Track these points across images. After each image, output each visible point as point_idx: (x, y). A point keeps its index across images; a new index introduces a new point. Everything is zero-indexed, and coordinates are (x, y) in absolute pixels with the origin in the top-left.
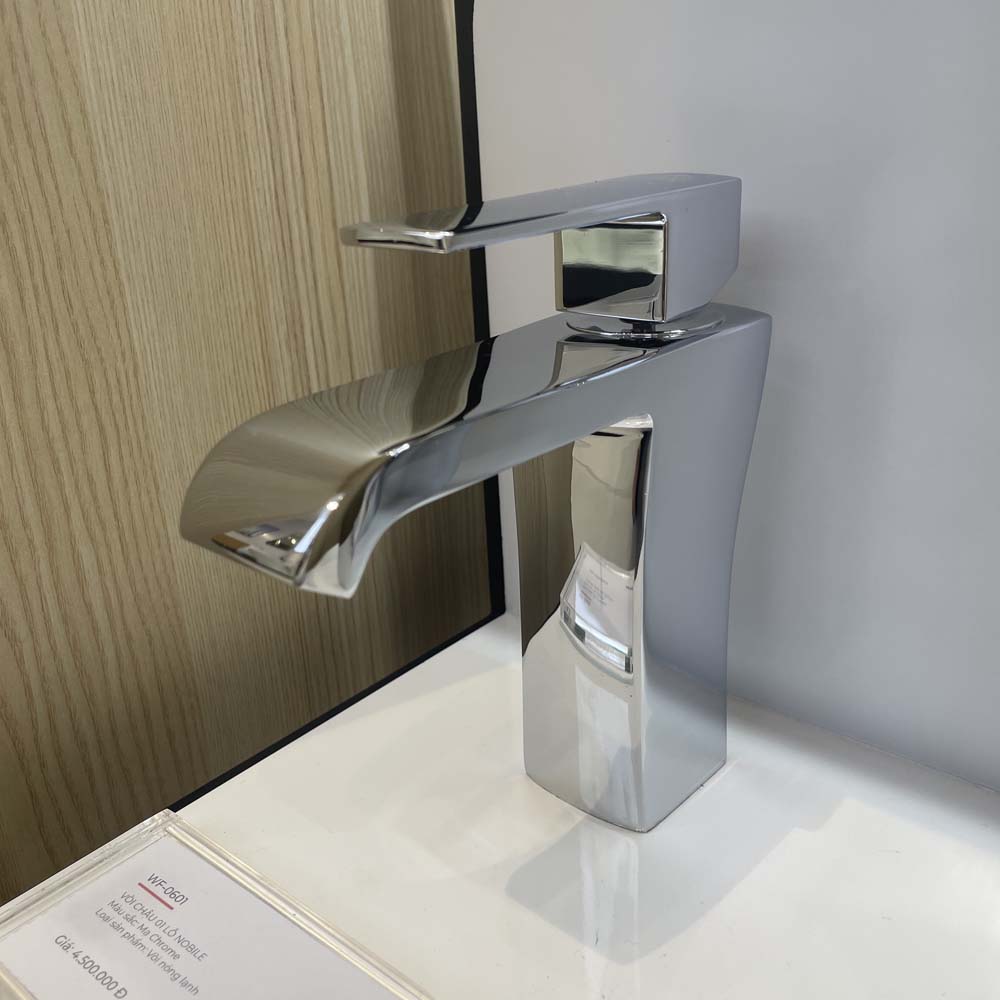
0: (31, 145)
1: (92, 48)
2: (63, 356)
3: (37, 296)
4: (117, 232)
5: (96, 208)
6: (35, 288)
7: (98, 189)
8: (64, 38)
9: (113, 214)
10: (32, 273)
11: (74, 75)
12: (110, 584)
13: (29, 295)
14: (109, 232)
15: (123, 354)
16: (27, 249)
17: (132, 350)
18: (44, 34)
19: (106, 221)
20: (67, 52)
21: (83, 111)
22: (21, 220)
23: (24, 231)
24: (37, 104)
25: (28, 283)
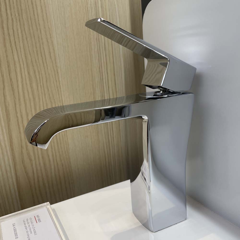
0: (42, 56)
1: (57, 37)
2: (46, 100)
3: (41, 88)
4: (60, 75)
5: (56, 70)
6: (41, 86)
7: (56, 66)
8: (50, 35)
9: (59, 71)
10: (40, 83)
11: (52, 42)
13: (39, 87)
14: (58, 75)
15: (60, 101)
16: (40, 78)
17: (62, 100)
18: (46, 34)
19: (58, 73)
20: (51, 38)
21: (54, 50)
22: (39, 72)
23: (39, 74)
24: (44, 48)
25: (39, 85)
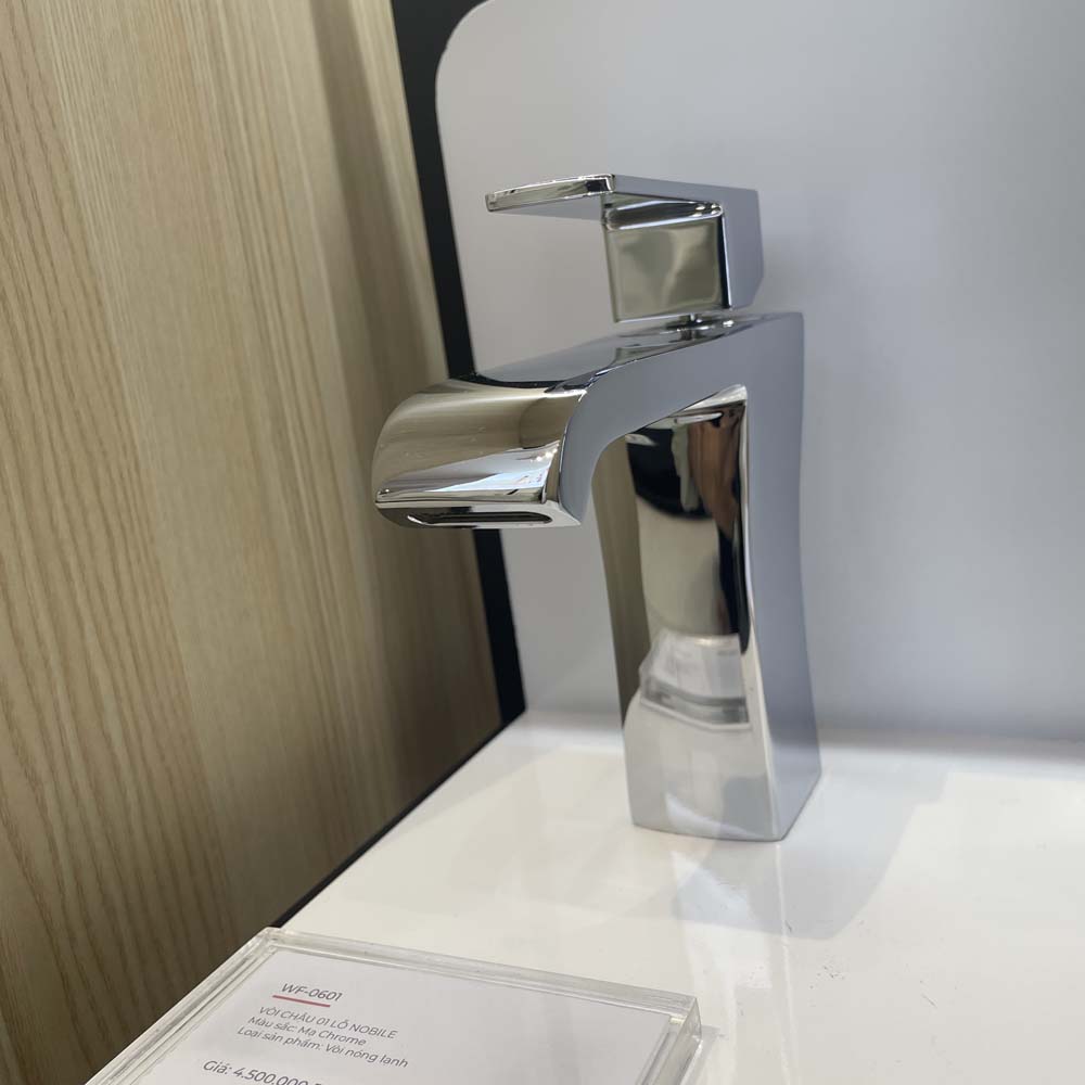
0: (26, 218)
1: (77, 124)
2: (66, 446)
3: (39, 380)
4: (110, 314)
5: (90, 289)
6: (37, 371)
7: (91, 268)
8: (50, 112)
9: (105, 296)
10: (33, 354)
11: (62, 150)
12: (127, 713)
13: (31, 376)
14: (103, 315)
15: (124, 448)
16: (28, 329)
17: (133, 442)
18: (32, 106)
19: (100, 303)
20: (54, 126)
21: (72, 187)
22: (20, 297)
23: (23, 309)
24: (30, 178)
25: (29, 365)
